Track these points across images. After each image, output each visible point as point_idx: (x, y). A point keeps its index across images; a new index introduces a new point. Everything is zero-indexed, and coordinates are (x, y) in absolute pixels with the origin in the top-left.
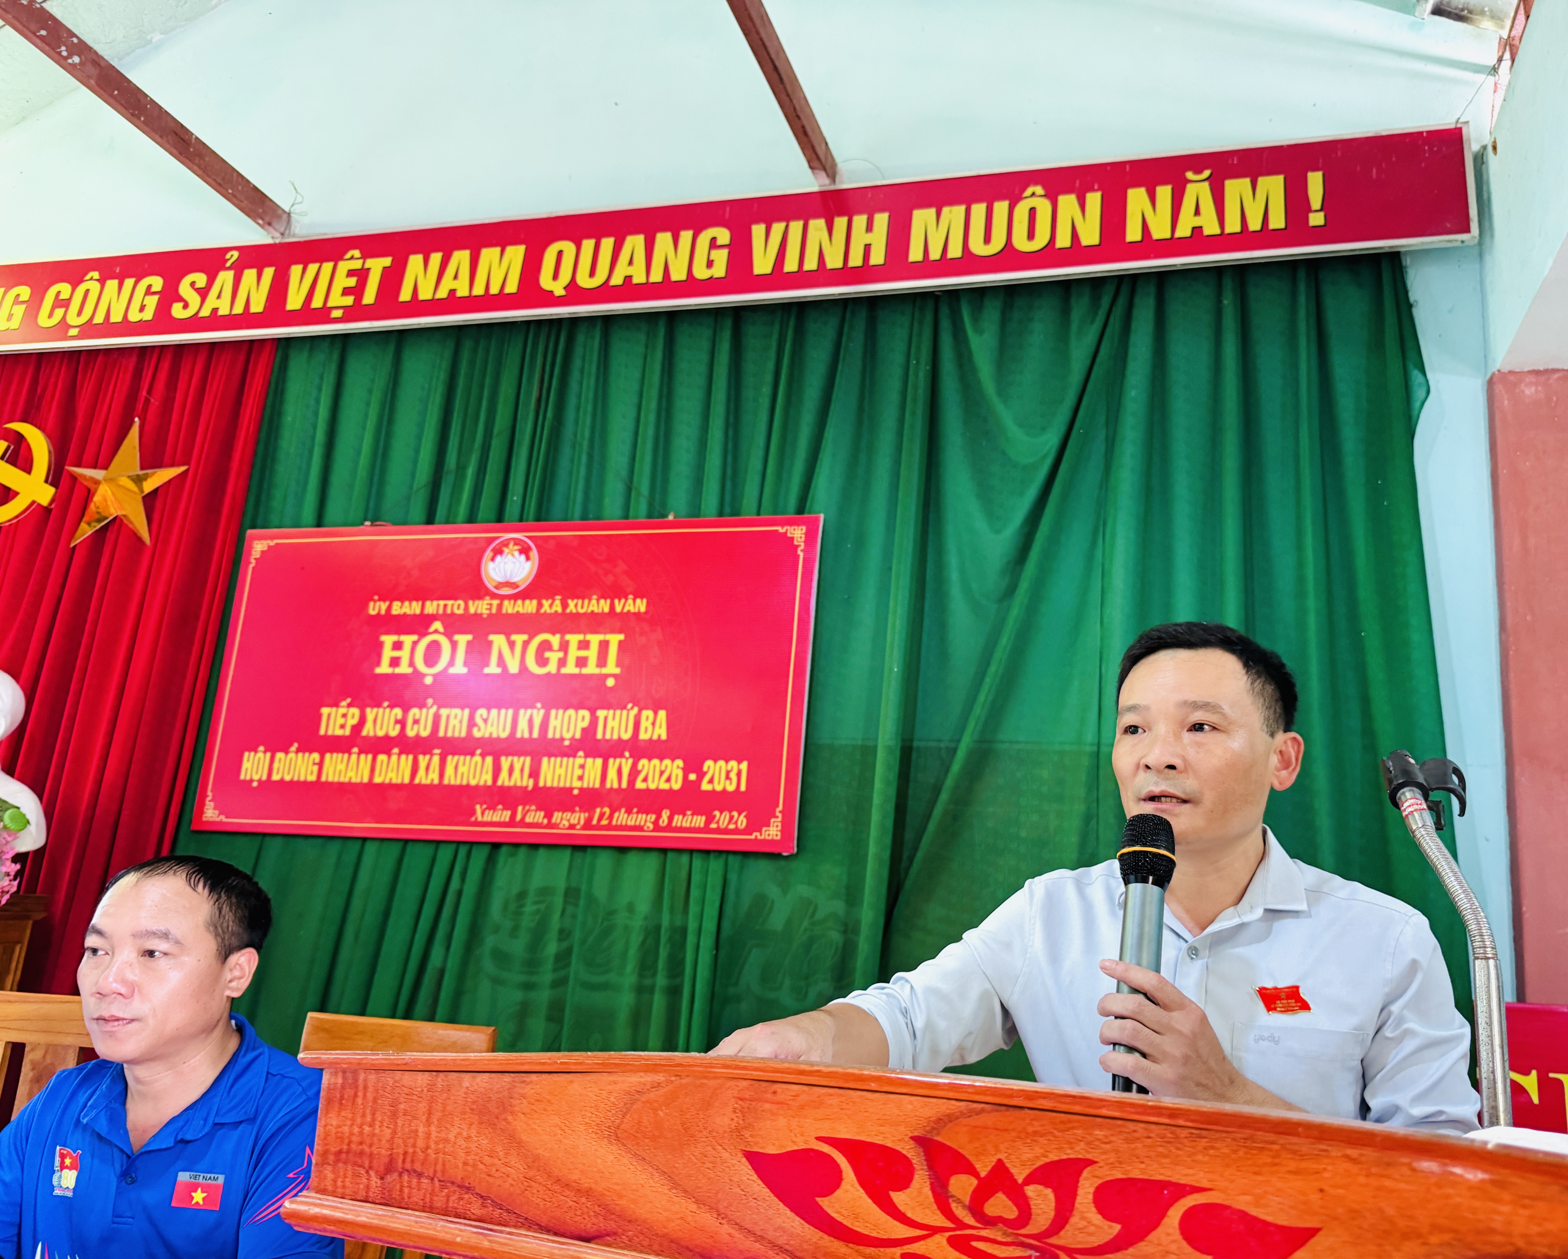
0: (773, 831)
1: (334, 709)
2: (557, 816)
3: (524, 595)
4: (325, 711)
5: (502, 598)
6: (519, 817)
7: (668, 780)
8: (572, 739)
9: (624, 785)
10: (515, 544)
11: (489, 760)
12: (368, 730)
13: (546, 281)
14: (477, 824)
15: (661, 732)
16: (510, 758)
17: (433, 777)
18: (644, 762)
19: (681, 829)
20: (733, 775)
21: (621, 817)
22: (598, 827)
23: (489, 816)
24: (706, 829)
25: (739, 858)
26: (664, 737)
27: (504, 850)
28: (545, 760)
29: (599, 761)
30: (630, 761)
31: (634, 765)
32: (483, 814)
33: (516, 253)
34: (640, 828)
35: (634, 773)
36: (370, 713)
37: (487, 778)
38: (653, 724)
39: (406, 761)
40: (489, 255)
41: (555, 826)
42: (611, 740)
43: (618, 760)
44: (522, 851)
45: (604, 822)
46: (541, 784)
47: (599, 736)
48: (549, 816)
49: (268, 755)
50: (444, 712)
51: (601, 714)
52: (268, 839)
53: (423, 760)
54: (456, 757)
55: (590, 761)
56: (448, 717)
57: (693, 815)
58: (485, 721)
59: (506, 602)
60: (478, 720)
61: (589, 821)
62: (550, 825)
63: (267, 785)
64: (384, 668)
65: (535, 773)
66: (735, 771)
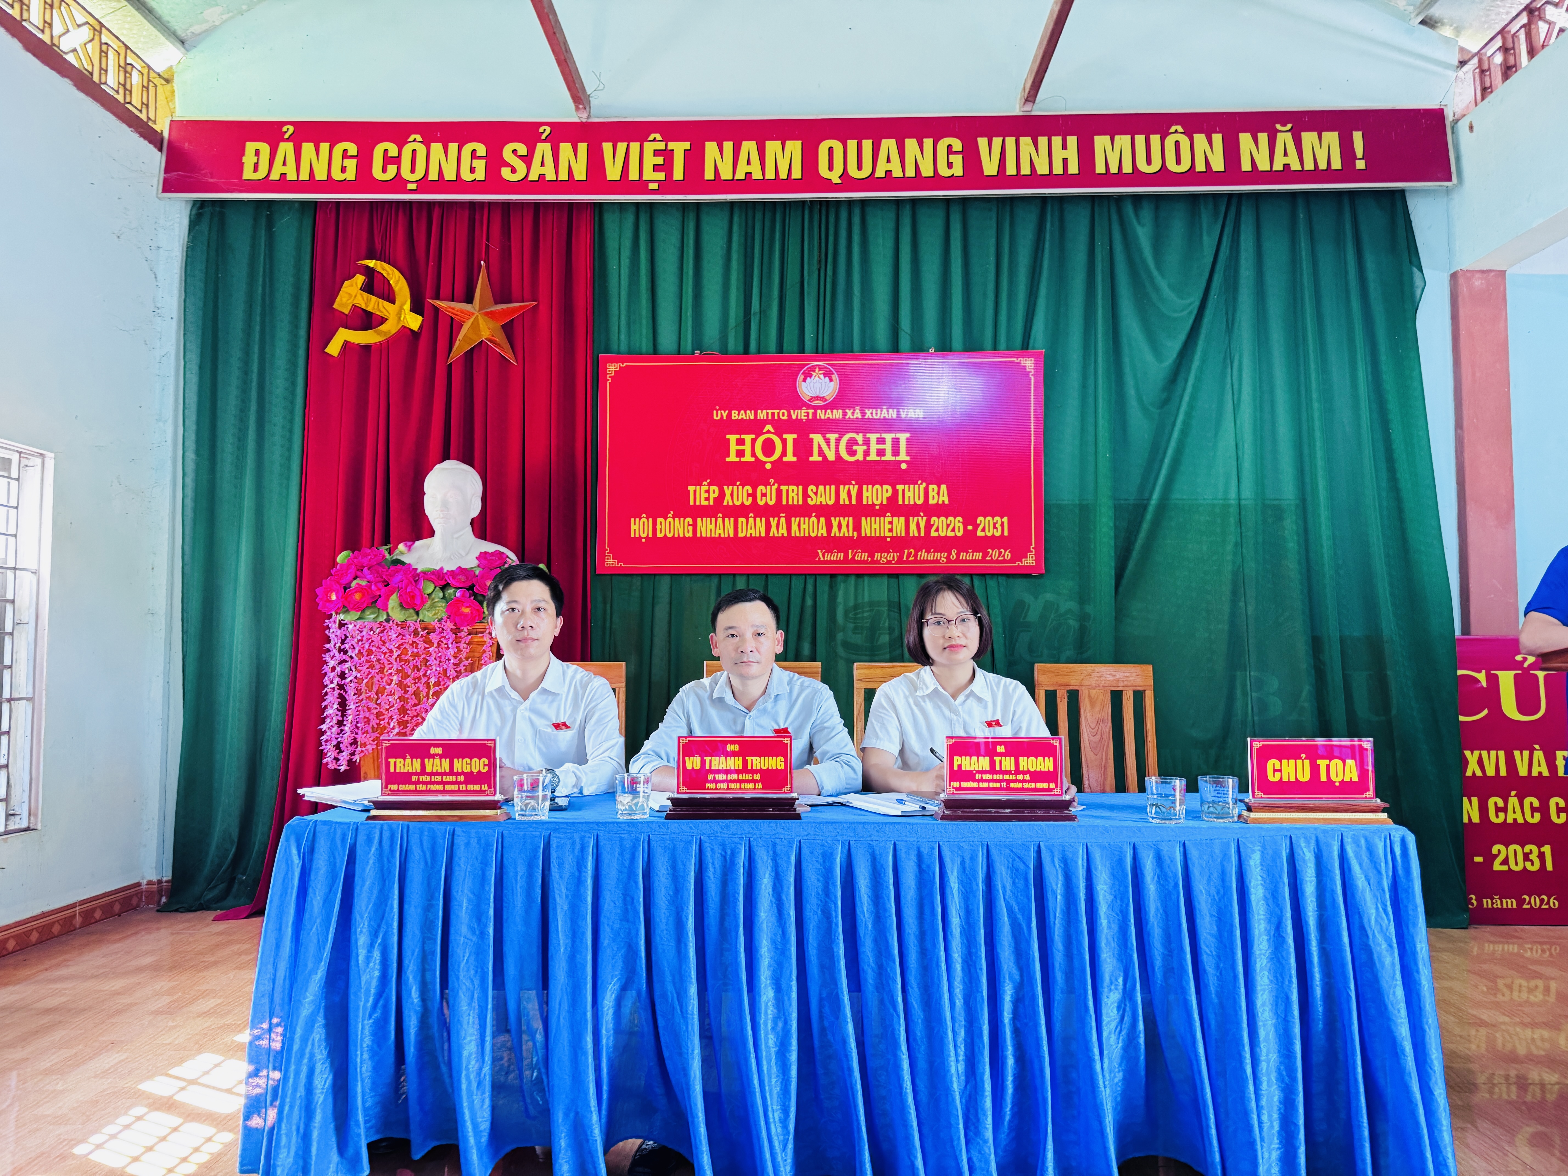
0: (1030, 560)
1: (698, 487)
2: (877, 556)
3: (831, 406)
4: (691, 488)
5: (816, 408)
6: (850, 557)
7: (953, 530)
8: (881, 504)
9: (922, 534)
10: (820, 370)
11: (822, 520)
12: (727, 500)
13: (823, 170)
14: (820, 562)
15: (944, 499)
16: (837, 519)
17: (783, 531)
18: (934, 519)
19: (967, 561)
20: (998, 526)
21: (923, 555)
22: (908, 562)
23: (828, 557)
24: (983, 561)
25: (1004, 578)
26: (947, 502)
27: (840, 578)
28: (863, 519)
29: (902, 519)
30: (925, 518)
31: (928, 521)
32: (824, 556)
33: (795, 147)
34: (937, 561)
35: (929, 526)
36: (728, 490)
37: (823, 532)
38: (938, 494)
39: (761, 524)
40: (773, 147)
41: (878, 562)
42: (909, 505)
43: (916, 518)
44: (852, 579)
45: (911, 559)
46: (863, 535)
47: (900, 502)
48: (872, 555)
49: (651, 520)
50: (784, 488)
51: (900, 487)
52: (657, 577)
53: (773, 522)
54: (798, 519)
55: (895, 519)
56: (788, 491)
57: (973, 552)
58: (816, 494)
59: (819, 411)
60: (810, 493)
61: (900, 558)
62: (873, 561)
63: (653, 540)
64: (732, 458)
65: (857, 527)
66: (999, 523)
